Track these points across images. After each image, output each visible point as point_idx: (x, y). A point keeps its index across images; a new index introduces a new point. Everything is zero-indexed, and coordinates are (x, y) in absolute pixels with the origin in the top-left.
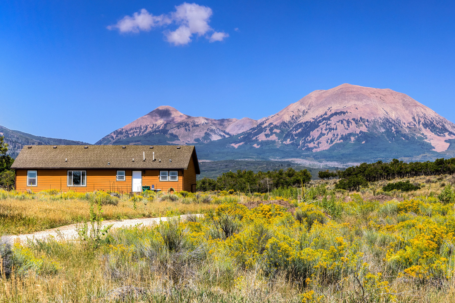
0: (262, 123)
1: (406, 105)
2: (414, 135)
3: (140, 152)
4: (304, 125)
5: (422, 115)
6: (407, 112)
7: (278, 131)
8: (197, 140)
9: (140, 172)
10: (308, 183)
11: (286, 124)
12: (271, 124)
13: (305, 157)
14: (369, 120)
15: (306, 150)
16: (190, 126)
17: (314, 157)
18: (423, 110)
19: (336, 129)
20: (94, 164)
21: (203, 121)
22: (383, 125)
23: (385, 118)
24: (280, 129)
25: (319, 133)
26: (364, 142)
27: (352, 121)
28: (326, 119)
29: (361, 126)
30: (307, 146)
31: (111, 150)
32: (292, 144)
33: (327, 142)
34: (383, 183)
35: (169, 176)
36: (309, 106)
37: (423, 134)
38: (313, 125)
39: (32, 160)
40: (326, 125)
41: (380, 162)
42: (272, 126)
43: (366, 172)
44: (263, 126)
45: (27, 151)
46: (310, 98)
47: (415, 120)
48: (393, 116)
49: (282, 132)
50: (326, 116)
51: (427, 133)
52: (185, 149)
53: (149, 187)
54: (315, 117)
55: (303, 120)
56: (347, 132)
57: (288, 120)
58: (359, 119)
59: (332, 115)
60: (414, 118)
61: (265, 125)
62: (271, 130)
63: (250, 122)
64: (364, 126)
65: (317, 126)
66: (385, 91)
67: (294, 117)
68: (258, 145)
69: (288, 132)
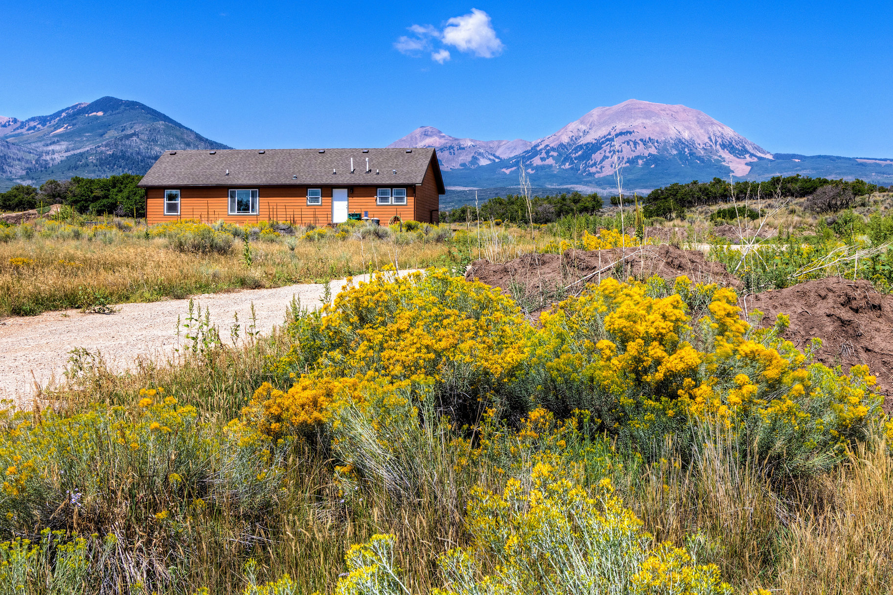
0: (537, 145)
1: (700, 123)
2: (711, 157)
3: (347, 158)
4: (585, 147)
5: (719, 134)
6: (702, 131)
7: (555, 154)
8: (463, 165)
9: (346, 190)
10: (599, 211)
11: (565, 146)
12: (547, 146)
13: (587, 183)
14: (659, 141)
15: (587, 175)
16: (455, 149)
17: (596, 183)
18: (720, 129)
19: (622, 151)
20: (272, 178)
21: (470, 143)
22: (675, 146)
23: (677, 139)
24: (558, 151)
25: (602, 156)
26: (653, 166)
27: (639, 142)
28: (608, 139)
29: (650, 147)
30: (589, 171)
31: (301, 157)
32: (572, 169)
33: (612, 166)
34: (704, 208)
35: (392, 196)
36: (590, 125)
37: (720, 156)
38: (595, 147)
39: (174, 173)
40: (610, 147)
41: (695, 183)
42: (549, 148)
43: (679, 196)
44: (538, 149)
45: (168, 160)
46: (591, 116)
47: (711, 141)
48: (686, 135)
49: (560, 155)
50: (610, 137)
51: (726, 154)
52: (419, 154)
53: (360, 215)
54: (597, 137)
55: (583, 141)
56: (634, 154)
57: (566, 141)
58: (647, 139)
59: (617, 135)
60: (710, 138)
61: (541, 147)
62: (547, 153)
63: (523, 144)
64: (653, 147)
65: (600, 148)
66: (677, 107)
67: (574, 138)
68: (532, 170)
69: (567, 155)
